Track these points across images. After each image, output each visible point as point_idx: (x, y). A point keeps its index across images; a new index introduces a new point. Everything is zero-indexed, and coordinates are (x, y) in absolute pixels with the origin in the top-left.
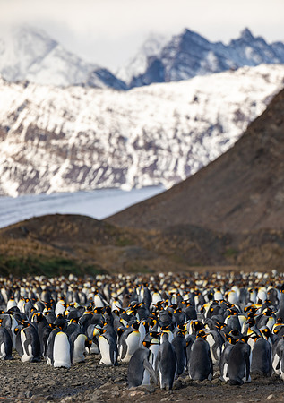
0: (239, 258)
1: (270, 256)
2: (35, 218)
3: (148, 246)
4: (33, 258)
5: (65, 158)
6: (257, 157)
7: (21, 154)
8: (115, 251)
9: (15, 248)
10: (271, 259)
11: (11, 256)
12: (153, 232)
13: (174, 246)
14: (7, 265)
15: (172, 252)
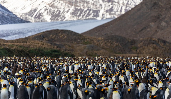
0: (138, 51)
1: (152, 50)
2: (47, 31)
3: (97, 44)
4: (41, 49)
5: (72, 5)
6: (153, 6)
7: (52, 3)
8: (83, 46)
9: (33, 44)
10: (152, 51)
11: (31, 48)
12: (100, 38)
13: (109, 45)
14: (29, 52)
15: (108, 47)
